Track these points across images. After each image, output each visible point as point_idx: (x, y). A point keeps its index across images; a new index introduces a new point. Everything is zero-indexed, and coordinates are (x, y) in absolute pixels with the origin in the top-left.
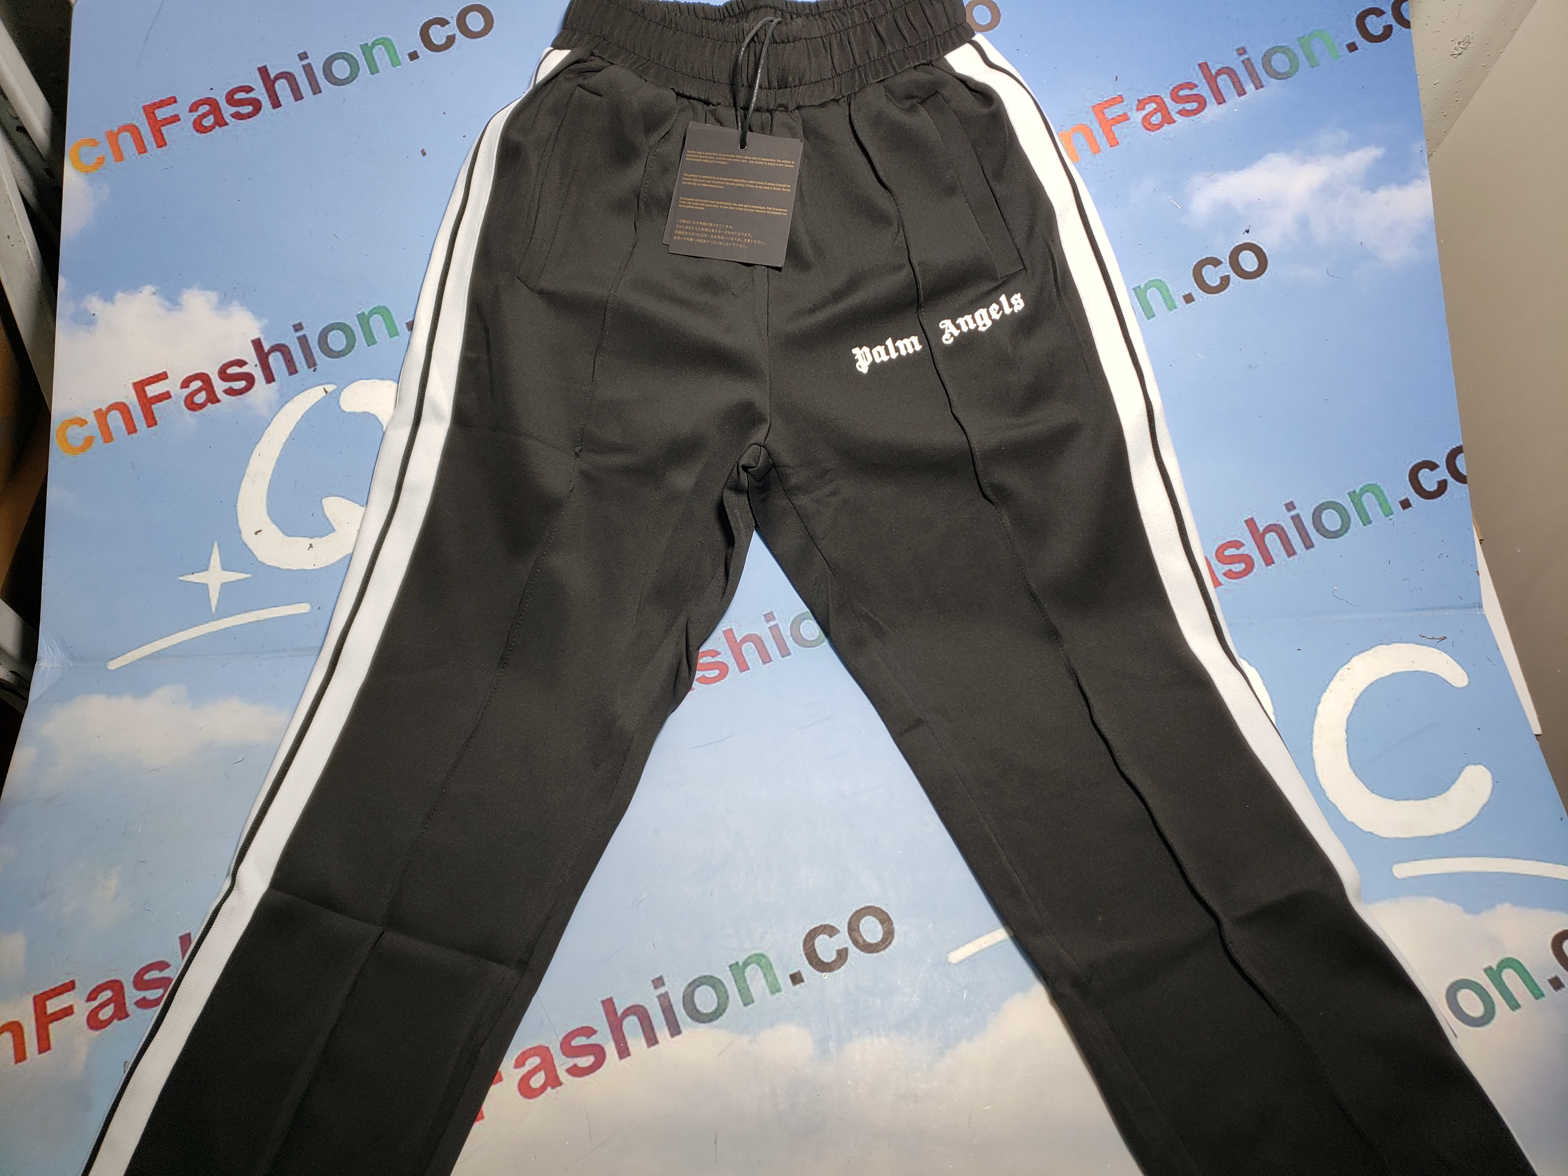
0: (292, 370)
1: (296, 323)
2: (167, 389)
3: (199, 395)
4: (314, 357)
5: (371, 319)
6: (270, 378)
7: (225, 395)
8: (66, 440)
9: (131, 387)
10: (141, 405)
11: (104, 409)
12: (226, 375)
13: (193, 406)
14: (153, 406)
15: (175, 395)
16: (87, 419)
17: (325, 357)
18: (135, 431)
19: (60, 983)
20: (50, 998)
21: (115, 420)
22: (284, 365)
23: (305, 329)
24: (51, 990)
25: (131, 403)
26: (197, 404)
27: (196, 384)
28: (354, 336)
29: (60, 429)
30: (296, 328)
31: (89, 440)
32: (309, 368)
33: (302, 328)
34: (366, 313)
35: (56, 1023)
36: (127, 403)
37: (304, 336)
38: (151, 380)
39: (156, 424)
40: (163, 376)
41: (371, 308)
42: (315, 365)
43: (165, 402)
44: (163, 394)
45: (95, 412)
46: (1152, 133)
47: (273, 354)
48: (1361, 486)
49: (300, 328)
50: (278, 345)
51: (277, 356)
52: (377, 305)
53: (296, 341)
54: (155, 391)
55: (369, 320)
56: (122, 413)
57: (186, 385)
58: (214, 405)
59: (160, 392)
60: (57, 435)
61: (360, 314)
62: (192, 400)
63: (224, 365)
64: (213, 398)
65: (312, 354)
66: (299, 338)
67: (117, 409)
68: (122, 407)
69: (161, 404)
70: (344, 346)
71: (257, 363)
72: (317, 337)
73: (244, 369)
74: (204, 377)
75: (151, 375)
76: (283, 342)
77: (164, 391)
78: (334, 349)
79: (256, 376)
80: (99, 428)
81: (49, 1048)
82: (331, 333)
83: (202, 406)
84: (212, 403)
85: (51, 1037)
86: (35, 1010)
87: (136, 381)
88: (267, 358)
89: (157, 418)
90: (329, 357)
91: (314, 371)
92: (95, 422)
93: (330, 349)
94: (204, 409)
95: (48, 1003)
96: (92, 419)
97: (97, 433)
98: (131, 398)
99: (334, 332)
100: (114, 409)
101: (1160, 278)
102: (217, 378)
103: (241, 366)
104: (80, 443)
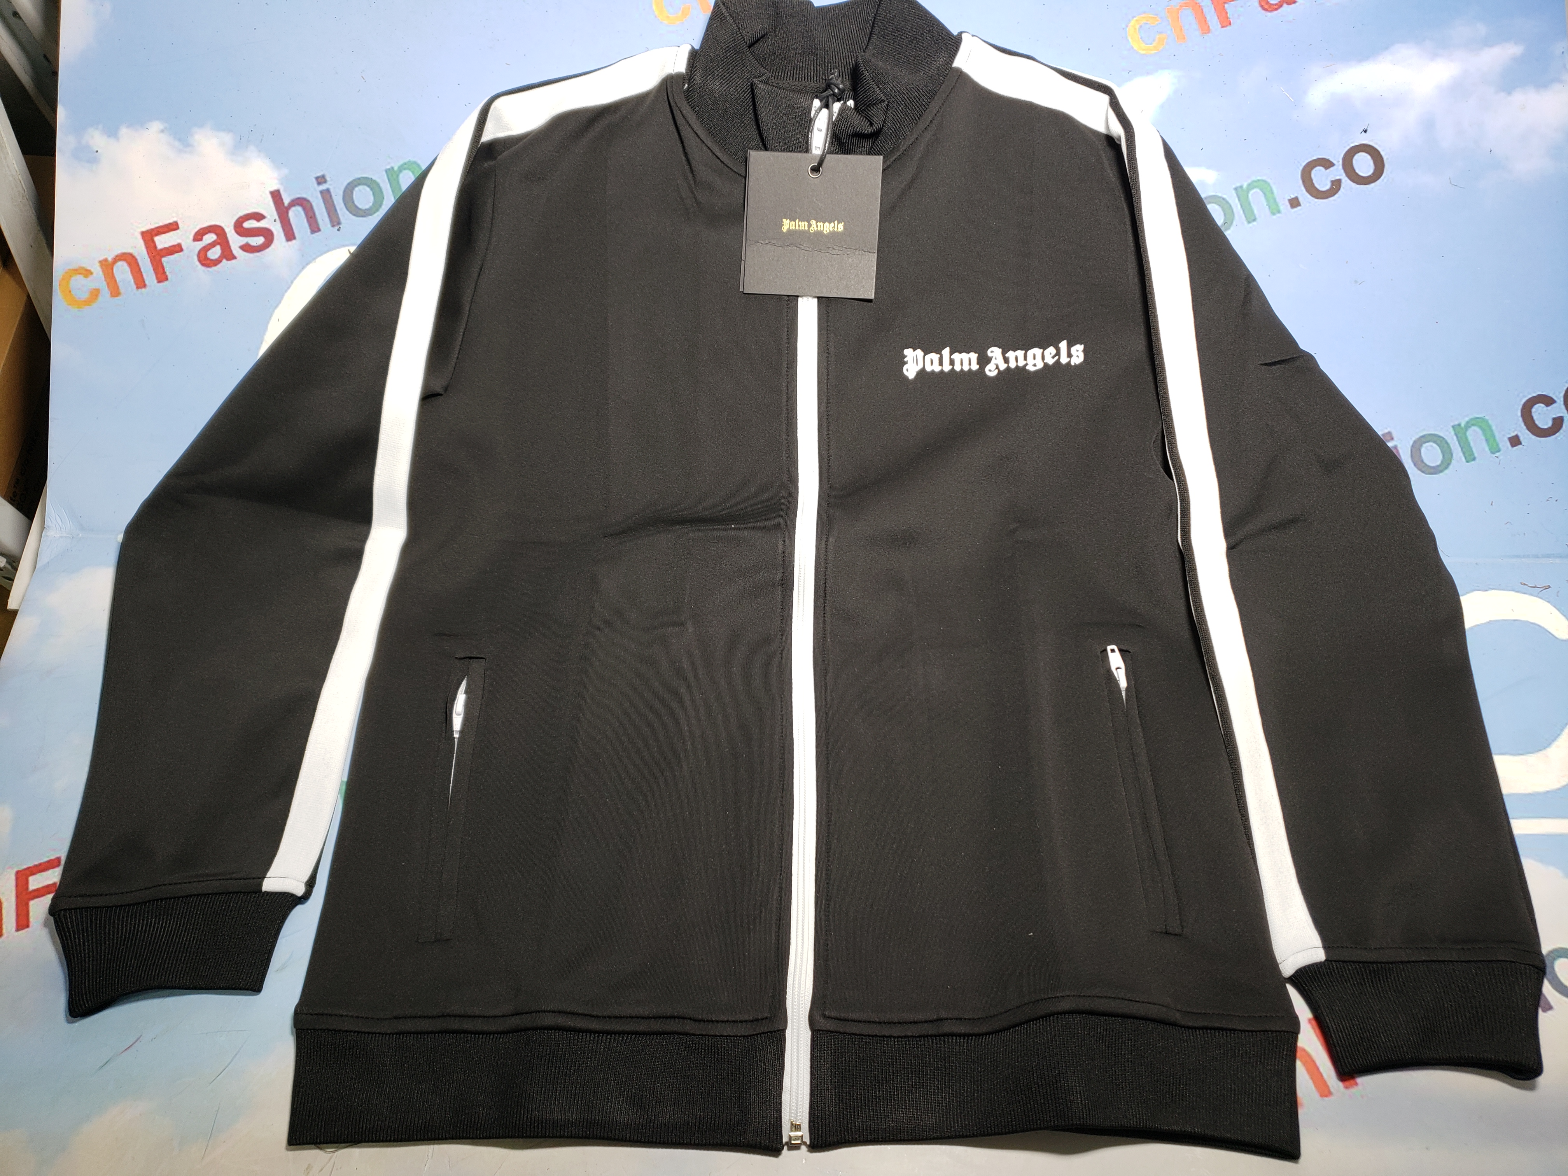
0: (315, 227)
1: (319, 175)
2: (179, 241)
3: (213, 250)
4: (338, 214)
5: (401, 175)
6: (290, 235)
7: (241, 252)
8: (70, 291)
9: (139, 237)
10: (150, 257)
11: (110, 259)
12: (242, 229)
13: (208, 262)
14: (164, 260)
15: (187, 248)
16: (92, 270)
17: (350, 215)
18: (145, 286)
19: (46, 859)
20: (33, 874)
21: (122, 271)
22: (305, 220)
23: (329, 183)
24: (35, 866)
25: (139, 254)
26: (212, 260)
27: (210, 238)
28: (382, 193)
29: (63, 279)
30: (319, 180)
31: (95, 294)
32: (333, 226)
33: (325, 182)
34: (396, 169)
35: (37, 900)
36: (135, 254)
37: (328, 190)
38: (160, 230)
39: (167, 279)
40: (173, 227)
41: (401, 163)
42: (339, 223)
43: (176, 255)
44: (174, 246)
45: (100, 262)
46: (1269, 14)
47: (293, 209)
48: (1467, 419)
49: (323, 180)
50: (298, 199)
51: (298, 211)
52: (407, 160)
53: (319, 195)
54: (165, 242)
55: (398, 176)
56: (130, 265)
57: (199, 237)
58: (229, 262)
59: (171, 244)
60: (60, 285)
61: (389, 169)
62: (206, 255)
63: (241, 217)
64: (228, 255)
65: (336, 210)
66: (321, 192)
67: (125, 260)
68: (129, 259)
69: (171, 257)
70: (371, 204)
71: (277, 217)
72: (341, 193)
73: (262, 224)
74: (217, 230)
75: (161, 224)
76: (304, 196)
77: (175, 243)
78: (360, 207)
79: (275, 233)
80: (105, 280)
81: (28, 926)
82: (356, 189)
83: (216, 262)
84: (228, 260)
85: (31, 914)
86: (17, 886)
87: (144, 229)
88: (287, 213)
89: (168, 273)
90: (354, 215)
91: (338, 230)
92: (101, 273)
93: (357, 207)
94: (219, 266)
95: (31, 879)
96: (97, 270)
97: (103, 285)
98: (139, 250)
99: (360, 187)
100: (120, 260)
101: (1264, 178)
102: (233, 231)
103: (258, 220)
104: (85, 296)
